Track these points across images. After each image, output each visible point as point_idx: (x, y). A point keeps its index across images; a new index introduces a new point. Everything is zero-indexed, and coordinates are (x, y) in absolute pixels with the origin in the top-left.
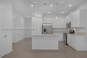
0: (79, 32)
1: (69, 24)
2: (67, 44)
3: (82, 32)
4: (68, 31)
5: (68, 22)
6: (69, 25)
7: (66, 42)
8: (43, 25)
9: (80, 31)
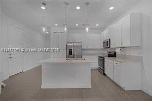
0: (125, 55)
1: (107, 42)
2: (105, 75)
3: (132, 55)
4: (106, 52)
5: (105, 39)
6: (107, 44)
7: (104, 70)
8: (68, 44)
9: (127, 54)
